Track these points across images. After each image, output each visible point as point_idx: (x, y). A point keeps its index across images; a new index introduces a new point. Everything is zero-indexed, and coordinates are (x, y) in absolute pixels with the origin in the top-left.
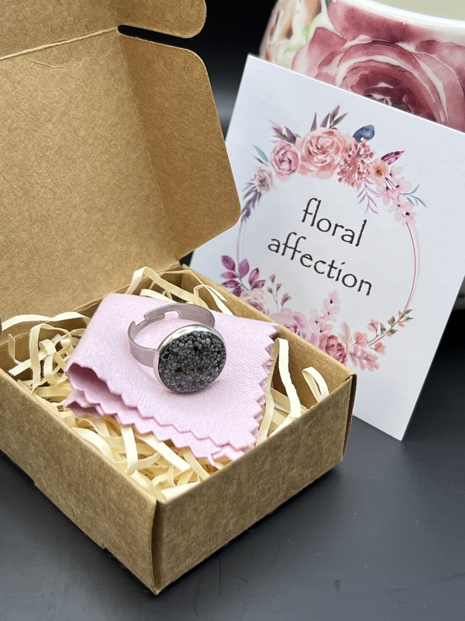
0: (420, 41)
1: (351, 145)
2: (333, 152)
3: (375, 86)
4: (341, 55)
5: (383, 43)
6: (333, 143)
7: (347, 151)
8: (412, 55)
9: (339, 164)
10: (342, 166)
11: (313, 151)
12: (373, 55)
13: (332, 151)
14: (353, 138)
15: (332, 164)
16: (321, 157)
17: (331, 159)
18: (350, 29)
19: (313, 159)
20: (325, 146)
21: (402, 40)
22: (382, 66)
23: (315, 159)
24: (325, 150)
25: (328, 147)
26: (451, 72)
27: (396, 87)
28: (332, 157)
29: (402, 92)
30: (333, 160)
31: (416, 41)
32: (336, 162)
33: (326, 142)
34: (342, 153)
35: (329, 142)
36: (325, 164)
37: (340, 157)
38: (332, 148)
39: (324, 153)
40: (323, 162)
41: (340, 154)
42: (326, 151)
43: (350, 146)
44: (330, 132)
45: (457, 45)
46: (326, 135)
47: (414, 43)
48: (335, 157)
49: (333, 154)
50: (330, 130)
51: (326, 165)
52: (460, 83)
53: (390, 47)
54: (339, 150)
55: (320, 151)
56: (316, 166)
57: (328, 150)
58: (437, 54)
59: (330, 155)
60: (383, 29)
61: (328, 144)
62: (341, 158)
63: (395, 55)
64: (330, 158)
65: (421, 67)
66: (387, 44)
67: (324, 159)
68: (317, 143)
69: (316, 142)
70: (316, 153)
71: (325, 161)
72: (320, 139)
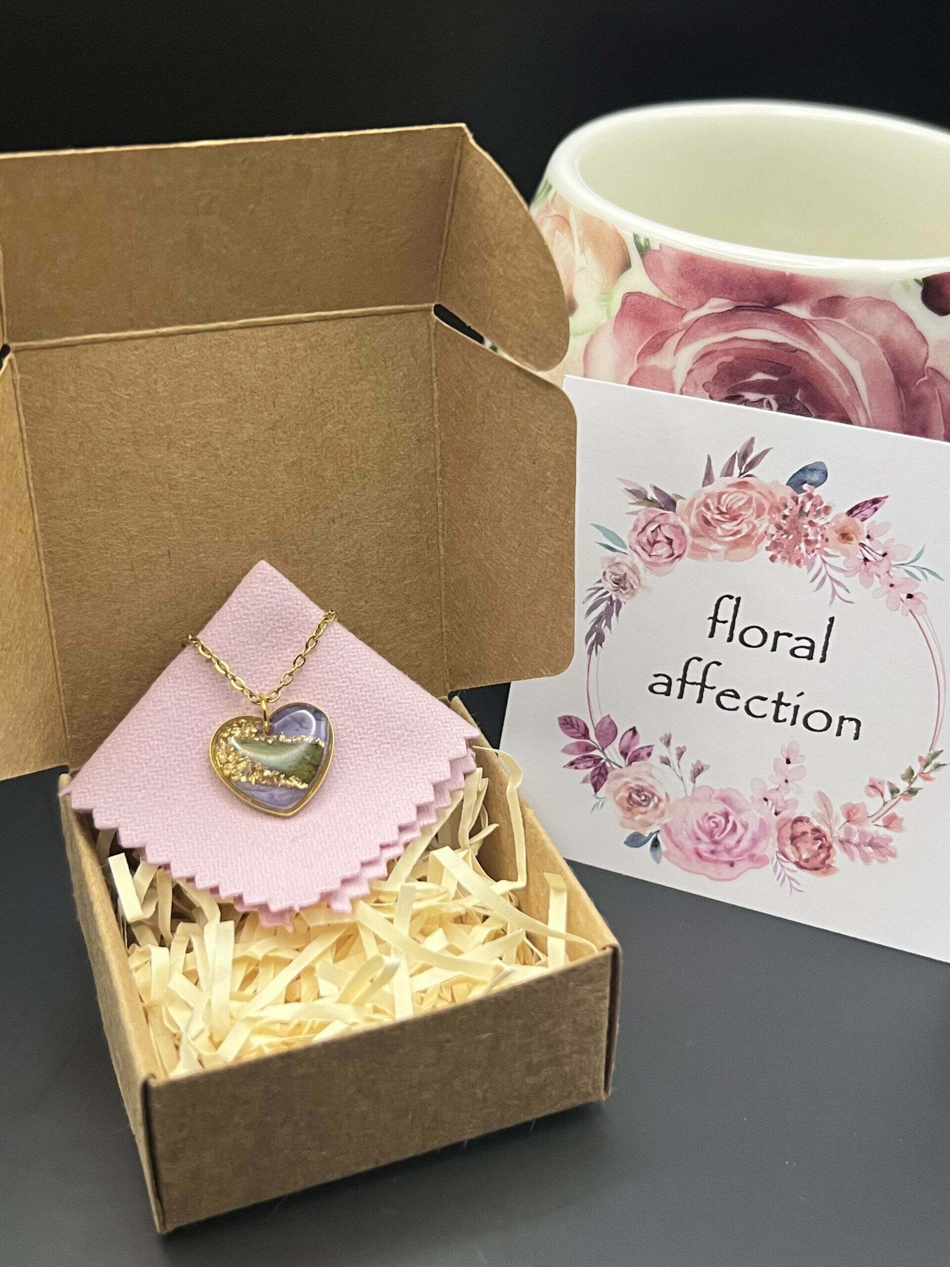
0: (817, 300)
1: (786, 499)
2: (752, 514)
3: (747, 380)
4: (679, 336)
5: (753, 308)
6: (750, 501)
7: (779, 511)
8: (806, 324)
9: (766, 532)
10: (772, 535)
11: (713, 518)
12: (737, 330)
13: (748, 513)
14: (789, 487)
15: (753, 534)
16: (728, 526)
17: (751, 526)
18: (691, 290)
19: (715, 532)
20: (735, 507)
21: (785, 301)
22: (756, 346)
23: (719, 531)
24: (735, 514)
25: (740, 508)
26: (871, 344)
27: (782, 378)
28: (751, 522)
29: (794, 384)
30: (754, 528)
31: (811, 301)
32: (761, 531)
33: (735, 500)
34: (770, 513)
35: (742, 499)
36: (739, 536)
37: (767, 520)
38: (749, 508)
39: (734, 519)
40: (734, 534)
41: (766, 516)
42: (740, 515)
43: (784, 502)
44: (740, 483)
45: (877, 300)
46: (735, 489)
47: (808, 303)
48: (756, 522)
49: (753, 519)
50: (742, 479)
51: (741, 537)
52: (887, 360)
53: (767, 314)
54: (765, 509)
55: (727, 516)
56: (721, 543)
57: (743, 513)
58: (846, 318)
59: (746, 520)
60: (750, 287)
61: (741, 503)
62: (770, 523)
63: (776, 327)
64: (748, 525)
65: (822, 342)
66: (760, 309)
67: (736, 529)
68: (719, 504)
69: (716, 503)
70: (718, 520)
71: (739, 532)
72: (724, 497)
